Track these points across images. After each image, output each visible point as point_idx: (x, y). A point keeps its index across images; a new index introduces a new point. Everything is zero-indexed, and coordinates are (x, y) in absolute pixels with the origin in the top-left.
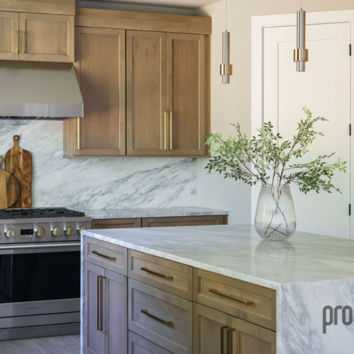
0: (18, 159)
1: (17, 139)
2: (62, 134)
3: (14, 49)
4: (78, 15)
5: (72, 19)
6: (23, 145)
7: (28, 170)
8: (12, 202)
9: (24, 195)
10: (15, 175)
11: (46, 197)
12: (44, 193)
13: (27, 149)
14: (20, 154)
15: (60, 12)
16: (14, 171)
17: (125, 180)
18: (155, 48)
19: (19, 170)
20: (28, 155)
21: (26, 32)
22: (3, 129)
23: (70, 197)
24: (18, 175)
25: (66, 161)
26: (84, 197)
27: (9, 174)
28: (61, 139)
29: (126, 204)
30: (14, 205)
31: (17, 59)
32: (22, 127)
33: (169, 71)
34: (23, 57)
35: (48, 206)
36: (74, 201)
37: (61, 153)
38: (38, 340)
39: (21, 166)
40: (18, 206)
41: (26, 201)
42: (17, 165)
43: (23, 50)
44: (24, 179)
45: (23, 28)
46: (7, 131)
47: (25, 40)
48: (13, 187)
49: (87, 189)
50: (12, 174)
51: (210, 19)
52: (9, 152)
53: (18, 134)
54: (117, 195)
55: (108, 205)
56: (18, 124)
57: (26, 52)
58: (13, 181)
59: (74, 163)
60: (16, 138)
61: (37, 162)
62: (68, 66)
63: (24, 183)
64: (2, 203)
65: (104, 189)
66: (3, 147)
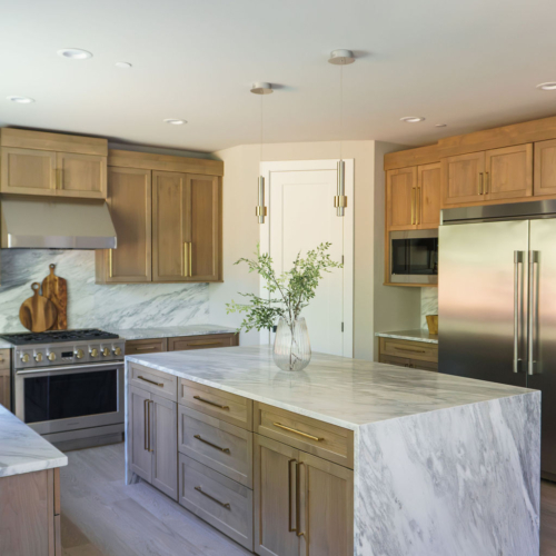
0: (54, 285)
1: (53, 267)
2: (93, 262)
3: (52, 185)
4: (110, 156)
5: (105, 159)
6: (59, 272)
7: (63, 295)
8: (50, 325)
9: (60, 318)
10: (52, 300)
11: (80, 320)
12: (78, 316)
13: (62, 276)
14: (56, 281)
15: (94, 153)
16: (51, 296)
17: (149, 303)
18: (177, 186)
19: (55, 295)
20: (63, 282)
21: (63, 170)
22: (41, 258)
23: (102, 319)
24: (54, 300)
25: (98, 286)
26: (114, 318)
27: (46, 299)
28: (93, 267)
29: (150, 324)
30: (51, 328)
31: (54, 194)
32: (58, 257)
33: (188, 207)
34: (61, 193)
35: (82, 327)
36: (106, 322)
37: (93, 279)
38: (79, 452)
39: (57, 291)
40: (55, 328)
41: (62, 324)
42: (53, 291)
43: (61, 186)
44: (60, 303)
45: (60, 167)
46: (44, 260)
47: (62, 176)
48: (51, 312)
49: (116, 311)
50: (49, 299)
51: (222, 163)
52: (46, 279)
53: (54, 262)
54: (142, 316)
55: (135, 325)
56: (55, 254)
57: (63, 188)
58: (50, 306)
59: (105, 288)
61: (72, 287)
62: (100, 202)
63: (59, 307)
64: (40, 326)
65: (131, 311)
66: (40, 274)
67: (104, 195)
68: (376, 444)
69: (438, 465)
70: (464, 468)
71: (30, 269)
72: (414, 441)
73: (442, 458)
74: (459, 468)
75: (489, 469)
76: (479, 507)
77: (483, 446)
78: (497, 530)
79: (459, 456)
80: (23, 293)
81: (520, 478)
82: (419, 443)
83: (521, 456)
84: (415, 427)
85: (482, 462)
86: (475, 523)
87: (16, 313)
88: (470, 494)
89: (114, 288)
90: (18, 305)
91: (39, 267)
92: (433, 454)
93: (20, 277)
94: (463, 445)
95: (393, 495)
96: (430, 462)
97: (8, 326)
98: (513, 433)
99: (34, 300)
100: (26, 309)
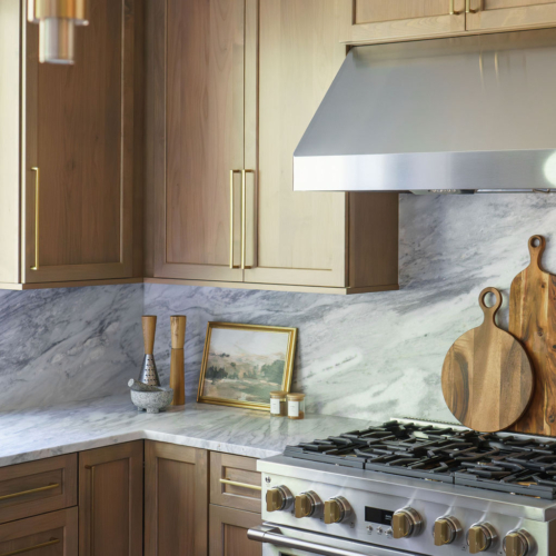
0: (537, 299)
1: (539, 244)
6: (554, 262)
8: (513, 417)
10: (530, 343)
14: (543, 286)
16: (527, 331)
19: (540, 330)
22: (509, 219)
27: (510, 341)
30: (523, 425)
34: (476, 24)
39: (545, 320)
40: (533, 428)
41: (552, 420)
42: (534, 317)
44: (551, 356)
46: (518, 224)
48: (517, 376)
50: (521, 341)
52: (517, 280)
53: (542, 231)
56: (545, 205)
57: (483, 7)
58: (518, 360)
60: (538, 242)
64: (487, 417)
71: (482, 250)
80: (460, 315)
91: (502, 243)
93: (458, 269)
97: (427, 402)
99: (480, 338)
100: (456, 358)
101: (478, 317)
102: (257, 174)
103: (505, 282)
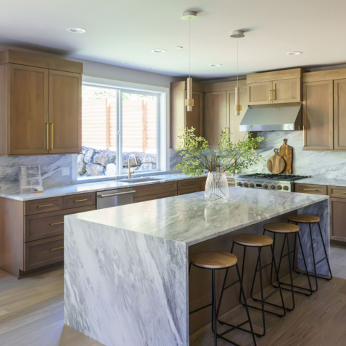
0: (285, 150)
1: (285, 141)
5: (299, 80)
6: (289, 143)
7: (290, 156)
8: (281, 171)
9: (289, 167)
11: (301, 170)
12: (300, 168)
13: (291, 145)
14: (286, 148)
16: (283, 156)
19: (286, 155)
20: (291, 149)
21: (276, 90)
22: (280, 136)
23: (314, 171)
24: (285, 158)
26: (322, 171)
27: (280, 157)
30: (283, 172)
31: (271, 103)
32: (289, 135)
34: (275, 102)
36: (317, 173)
42: (284, 153)
44: (288, 160)
49: (324, 167)
52: (281, 147)
53: (286, 138)
54: (343, 171)
55: (337, 176)
57: (276, 99)
58: (282, 160)
59: (316, 153)
61: (296, 152)
64: (276, 171)
65: (334, 168)
66: (279, 144)
67: (298, 100)
68: (71, 228)
69: (102, 256)
70: (118, 267)
71: (274, 142)
72: (88, 235)
73: (104, 253)
74: (115, 265)
75: (137, 278)
76: (129, 300)
77: (131, 260)
78: (144, 325)
79: (115, 258)
80: (270, 153)
81: (164, 302)
82: (91, 238)
83: (164, 285)
84: (89, 228)
85: (131, 270)
86: (126, 308)
87: (266, 163)
88: (122, 287)
89: (323, 153)
90: (267, 159)
91: (279, 140)
92: (99, 248)
93: (270, 145)
94: (117, 252)
95: (79, 258)
96: (97, 252)
97: (264, 169)
98: (156, 263)
99: (274, 157)
100: (270, 161)
101: (274, 154)
102: (229, 129)
103: (279, 147)
